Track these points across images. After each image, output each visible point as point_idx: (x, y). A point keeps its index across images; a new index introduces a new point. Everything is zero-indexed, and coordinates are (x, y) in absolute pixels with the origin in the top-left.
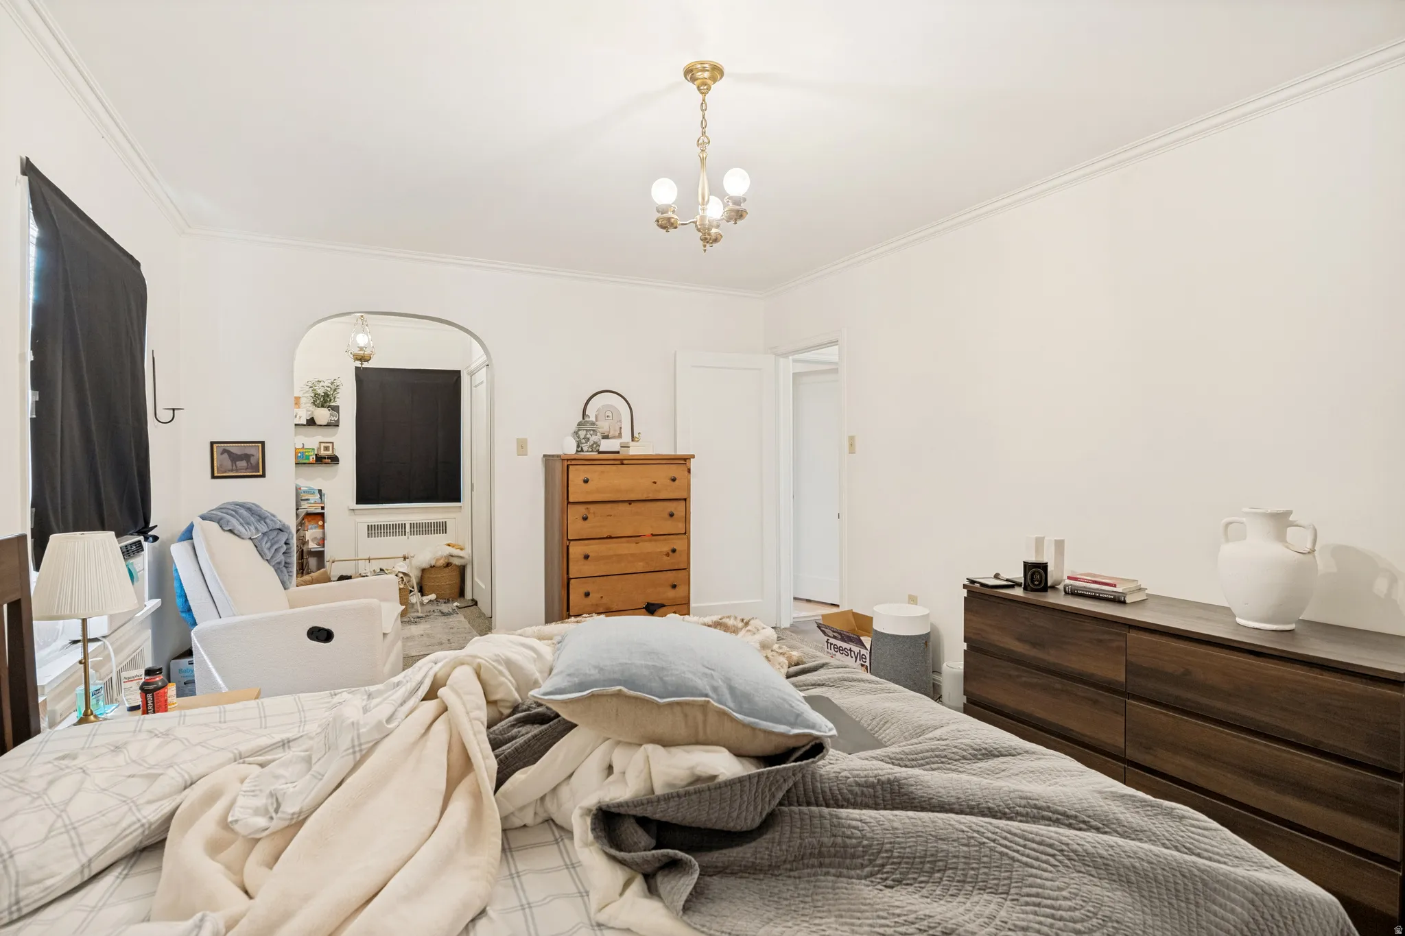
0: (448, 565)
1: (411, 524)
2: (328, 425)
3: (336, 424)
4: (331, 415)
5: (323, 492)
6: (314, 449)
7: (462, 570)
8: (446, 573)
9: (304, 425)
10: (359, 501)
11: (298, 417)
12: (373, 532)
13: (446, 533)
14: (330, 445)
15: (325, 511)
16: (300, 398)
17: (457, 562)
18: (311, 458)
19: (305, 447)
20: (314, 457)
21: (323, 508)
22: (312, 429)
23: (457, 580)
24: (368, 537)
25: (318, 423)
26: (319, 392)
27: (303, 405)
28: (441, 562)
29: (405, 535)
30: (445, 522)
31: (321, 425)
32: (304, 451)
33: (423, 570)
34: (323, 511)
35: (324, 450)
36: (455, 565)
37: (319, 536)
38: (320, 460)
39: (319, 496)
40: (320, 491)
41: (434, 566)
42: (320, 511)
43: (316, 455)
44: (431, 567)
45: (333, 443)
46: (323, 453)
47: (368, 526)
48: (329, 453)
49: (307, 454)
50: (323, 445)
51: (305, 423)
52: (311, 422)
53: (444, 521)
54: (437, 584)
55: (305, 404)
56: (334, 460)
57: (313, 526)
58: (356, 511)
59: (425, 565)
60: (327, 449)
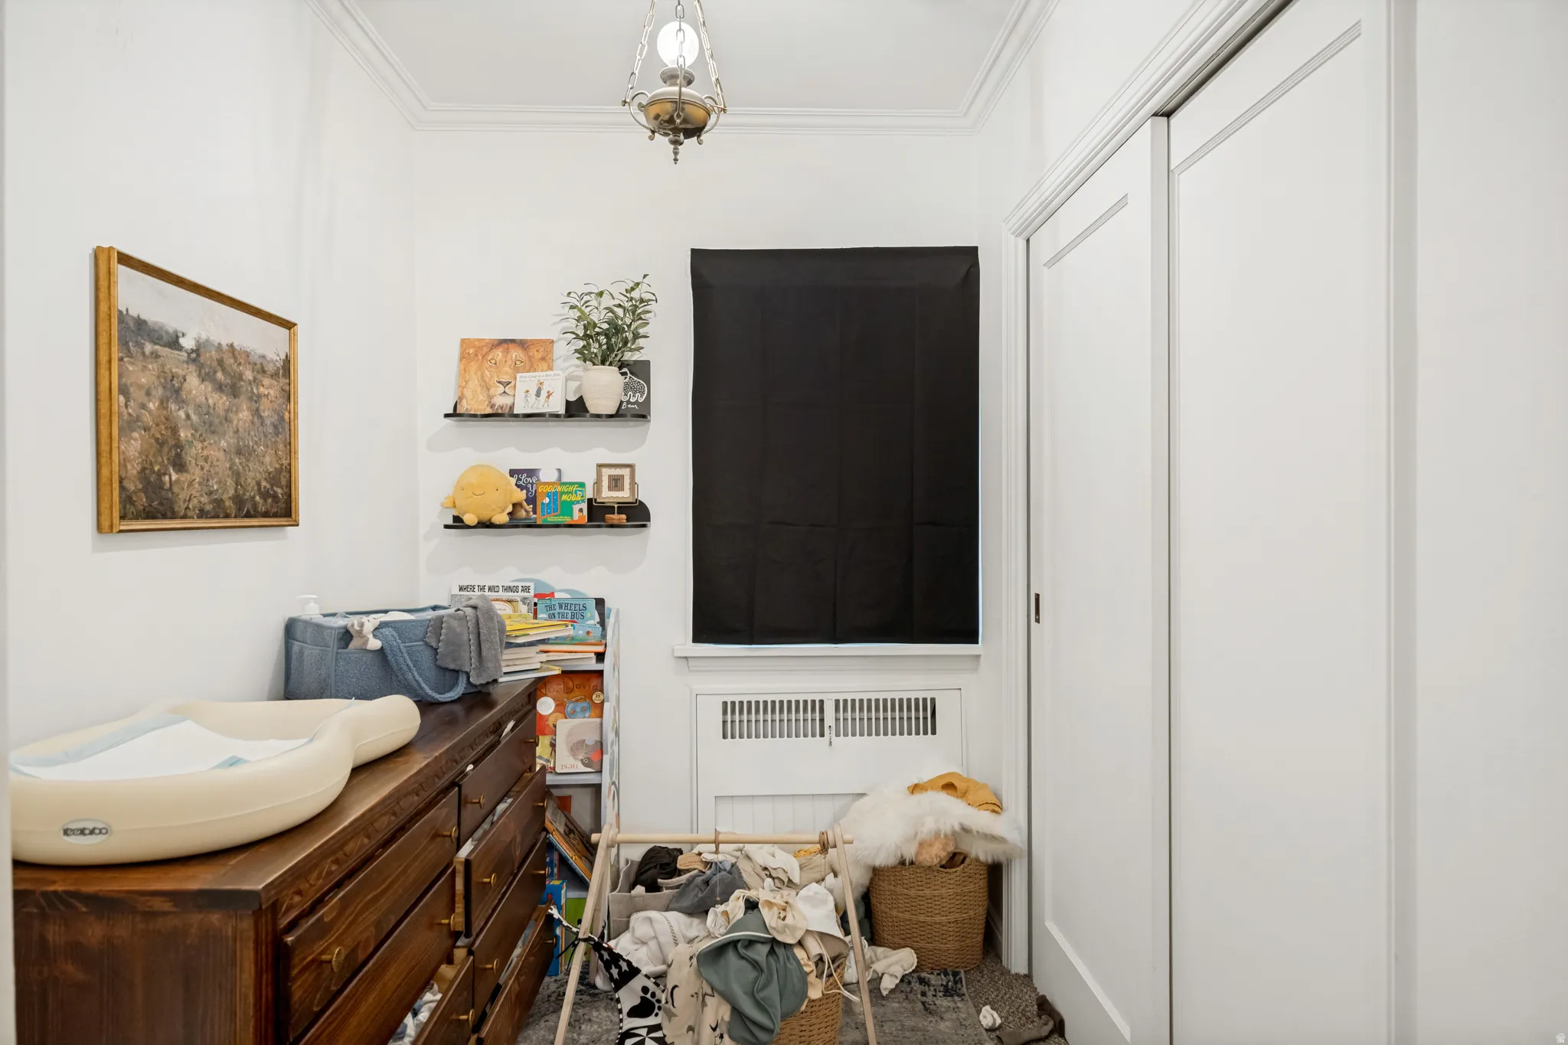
0: (955, 859)
1: (837, 702)
2: (618, 415)
3: (642, 415)
4: (627, 388)
5: (607, 605)
6: (582, 485)
7: (995, 873)
8: (948, 886)
9: (557, 416)
10: (699, 636)
11: (544, 394)
12: (737, 718)
13: (934, 732)
14: (626, 472)
15: (607, 666)
16: (552, 342)
17: (982, 852)
18: (576, 508)
19: (564, 479)
20: (585, 506)
21: (600, 657)
22: (575, 429)
23: (978, 910)
24: (725, 737)
25: (592, 410)
26: (595, 317)
27: (558, 363)
28: (936, 854)
29: (822, 735)
30: (933, 700)
31: (598, 416)
32: (559, 489)
33: (876, 872)
34: (598, 667)
35: (610, 489)
36: (977, 860)
37: (591, 738)
38: (598, 514)
39: (597, 619)
40: (600, 603)
41: (912, 863)
42: (592, 665)
43: (590, 501)
44: (902, 863)
45: (631, 466)
46: (608, 495)
47: (725, 703)
48: (624, 495)
49: (564, 497)
50: (606, 472)
51: (562, 411)
52: (576, 409)
53: (929, 696)
54: (922, 918)
55: (565, 360)
56: (636, 514)
57: (579, 706)
58: (691, 663)
59: (884, 859)
60: (616, 483)
